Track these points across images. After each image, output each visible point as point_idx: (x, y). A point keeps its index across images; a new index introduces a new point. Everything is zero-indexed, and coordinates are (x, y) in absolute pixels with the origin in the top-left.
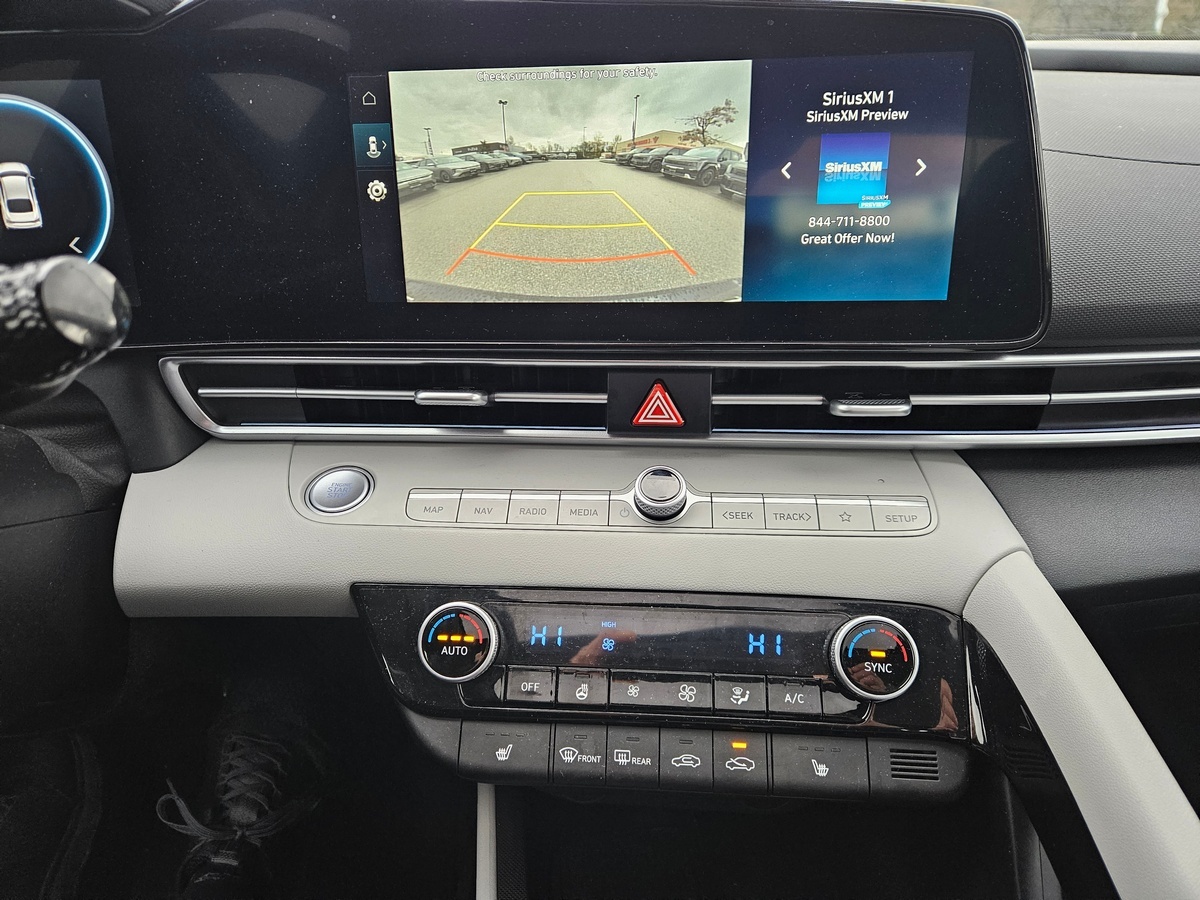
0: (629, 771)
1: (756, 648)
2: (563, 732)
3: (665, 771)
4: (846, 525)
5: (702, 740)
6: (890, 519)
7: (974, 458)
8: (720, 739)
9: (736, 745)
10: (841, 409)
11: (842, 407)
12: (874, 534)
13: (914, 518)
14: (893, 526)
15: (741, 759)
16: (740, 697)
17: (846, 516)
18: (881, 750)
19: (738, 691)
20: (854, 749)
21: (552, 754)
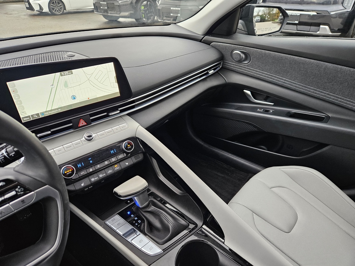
0: (103, 177)
1: (112, 152)
2: (90, 177)
3: (108, 174)
4: (117, 130)
5: (111, 168)
6: (123, 127)
7: (129, 115)
8: (113, 166)
9: (116, 166)
10: (110, 114)
11: (111, 114)
12: (122, 130)
13: (125, 126)
14: (123, 128)
15: (117, 168)
16: (113, 160)
17: (117, 129)
18: (133, 158)
19: (113, 159)
20: (130, 159)
21: (90, 181)
